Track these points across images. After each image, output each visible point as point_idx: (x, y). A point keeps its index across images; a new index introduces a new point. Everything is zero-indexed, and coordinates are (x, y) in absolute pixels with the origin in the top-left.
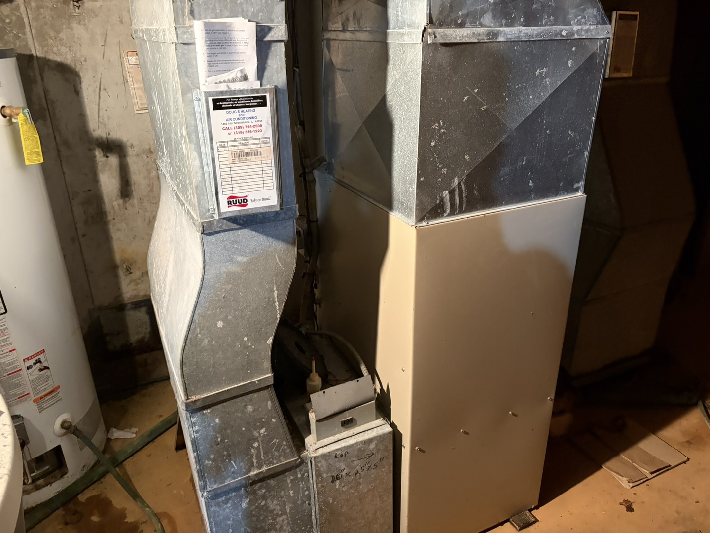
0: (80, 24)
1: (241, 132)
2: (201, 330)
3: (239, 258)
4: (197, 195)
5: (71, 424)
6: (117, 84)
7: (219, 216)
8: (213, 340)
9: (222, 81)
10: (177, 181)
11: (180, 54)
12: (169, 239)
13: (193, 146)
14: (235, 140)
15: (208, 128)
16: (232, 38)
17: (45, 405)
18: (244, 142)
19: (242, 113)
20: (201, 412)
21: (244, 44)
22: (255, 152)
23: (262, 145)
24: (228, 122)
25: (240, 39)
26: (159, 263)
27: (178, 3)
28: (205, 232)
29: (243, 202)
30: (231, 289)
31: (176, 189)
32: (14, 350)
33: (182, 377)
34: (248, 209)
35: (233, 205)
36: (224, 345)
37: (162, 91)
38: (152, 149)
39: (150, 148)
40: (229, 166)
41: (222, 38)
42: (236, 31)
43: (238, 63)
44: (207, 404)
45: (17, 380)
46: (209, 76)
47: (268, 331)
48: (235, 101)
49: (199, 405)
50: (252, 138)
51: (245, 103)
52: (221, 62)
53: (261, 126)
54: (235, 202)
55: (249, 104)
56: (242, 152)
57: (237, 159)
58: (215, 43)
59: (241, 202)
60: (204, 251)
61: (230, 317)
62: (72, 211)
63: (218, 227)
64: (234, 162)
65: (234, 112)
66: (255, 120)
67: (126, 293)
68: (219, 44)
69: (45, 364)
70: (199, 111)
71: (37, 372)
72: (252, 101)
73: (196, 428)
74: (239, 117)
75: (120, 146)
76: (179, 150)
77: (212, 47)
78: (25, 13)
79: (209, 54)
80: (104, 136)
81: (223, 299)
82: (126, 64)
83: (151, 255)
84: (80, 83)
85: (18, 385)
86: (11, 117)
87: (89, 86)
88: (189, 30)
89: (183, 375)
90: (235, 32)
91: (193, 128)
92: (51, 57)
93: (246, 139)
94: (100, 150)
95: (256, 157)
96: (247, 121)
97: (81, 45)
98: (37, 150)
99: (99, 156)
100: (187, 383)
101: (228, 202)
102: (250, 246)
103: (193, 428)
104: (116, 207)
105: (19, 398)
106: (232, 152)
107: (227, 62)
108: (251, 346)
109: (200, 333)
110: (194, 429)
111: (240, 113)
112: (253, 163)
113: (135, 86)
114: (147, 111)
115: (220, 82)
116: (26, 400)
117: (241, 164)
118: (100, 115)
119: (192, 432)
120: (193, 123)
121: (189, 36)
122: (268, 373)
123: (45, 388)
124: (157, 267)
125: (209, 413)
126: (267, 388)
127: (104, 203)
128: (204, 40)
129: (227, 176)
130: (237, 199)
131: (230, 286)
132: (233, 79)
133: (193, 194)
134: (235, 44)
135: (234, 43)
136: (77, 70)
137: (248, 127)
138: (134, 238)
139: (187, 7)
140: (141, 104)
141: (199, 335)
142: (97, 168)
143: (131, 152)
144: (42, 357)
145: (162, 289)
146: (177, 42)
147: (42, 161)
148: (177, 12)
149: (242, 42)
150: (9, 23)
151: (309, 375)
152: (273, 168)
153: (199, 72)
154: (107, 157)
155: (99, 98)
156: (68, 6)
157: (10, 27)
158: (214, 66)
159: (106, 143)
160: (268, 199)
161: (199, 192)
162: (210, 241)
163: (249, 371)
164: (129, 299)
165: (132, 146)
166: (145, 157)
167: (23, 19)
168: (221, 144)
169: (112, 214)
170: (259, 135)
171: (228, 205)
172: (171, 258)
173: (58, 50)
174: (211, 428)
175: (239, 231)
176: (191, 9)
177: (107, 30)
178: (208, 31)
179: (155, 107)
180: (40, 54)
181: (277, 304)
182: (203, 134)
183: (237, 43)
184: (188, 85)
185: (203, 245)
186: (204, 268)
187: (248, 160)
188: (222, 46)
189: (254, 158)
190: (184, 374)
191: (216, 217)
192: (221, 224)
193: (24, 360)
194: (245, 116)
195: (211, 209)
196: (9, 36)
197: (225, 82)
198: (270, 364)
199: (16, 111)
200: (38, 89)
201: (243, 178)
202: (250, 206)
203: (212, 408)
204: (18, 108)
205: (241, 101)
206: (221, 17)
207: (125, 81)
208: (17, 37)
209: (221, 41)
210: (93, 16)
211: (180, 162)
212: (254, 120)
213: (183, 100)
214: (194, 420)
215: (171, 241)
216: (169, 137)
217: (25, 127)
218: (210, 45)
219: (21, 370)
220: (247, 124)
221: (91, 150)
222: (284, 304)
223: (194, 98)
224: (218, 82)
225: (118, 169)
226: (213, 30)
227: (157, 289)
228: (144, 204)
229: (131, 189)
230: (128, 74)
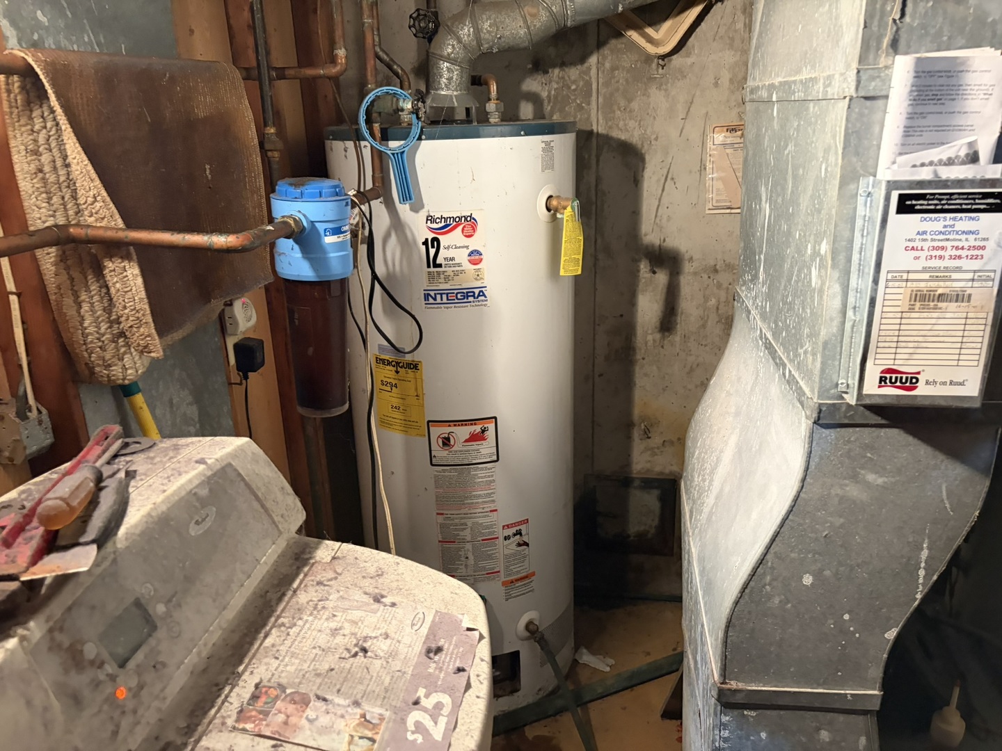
0: (660, 89)
1: (940, 257)
2: (773, 580)
3: (871, 477)
4: (823, 357)
5: (538, 629)
6: (691, 172)
7: (858, 400)
8: (788, 602)
9: (927, 162)
10: (777, 325)
11: (854, 116)
12: (733, 410)
13: (836, 274)
14: (925, 270)
15: (878, 246)
16: (961, 85)
17: (514, 593)
18: (942, 274)
19: (952, 223)
20: (740, 711)
21: (982, 96)
22: (958, 295)
23: (976, 284)
24: (919, 237)
25: (976, 88)
26: (708, 442)
27: (873, 28)
28: (820, 422)
29: (911, 382)
30: (842, 526)
31: (769, 336)
32: (496, 510)
33: (723, 645)
34: (916, 396)
35: (889, 384)
36: (806, 616)
37: (785, 180)
38: (718, 267)
39: (715, 265)
40: (899, 315)
41: (943, 86)
42: (974, 72)
43: (960, 130)
44: (753, 702)
45: (490, 550)
46: (901, 154)
47: (892, 616)
48: (943, 199)
49: (739, 699)
50: (958, 270)
51: (961, 204)
52: (929, 129)
53: (983, 248)
54: (893, 380)
55: (969, 207)
56: (932, 293)
57: (918, 304)
58: (927, 95)
59: (906, 382)
60: (811, 452)
61: (827, 573)
62: (594, 339)
63: (845, 417)
64: (912, 309)
65: (935, 219)
66: (974, 236)
67: (636, 464)
68: (934, 97)
69: (525, 539)
70: (863, 214)
71: (514, 547)
72: (977, 201)
73: (726, 734)
74: (943, 230)
75: (675, 258)
76: (798, 276)
77: (919, 102)
78: (596, 76)
79: (911, 113)
80: (657, 242)
81: (822, 540)
82: (709, 144)
83: (696, 426)
84: (643, 170)
85: (490, 557)
86: (556, 210)
87: (654, 173)
88: (882, 74)
89: (726, 642)
90: (970, 75)
91: (845, 243)
92: (616, 134)
93: (947, 269)
94: (648, 262)
95: (959, 304)
96: (958, 237)
97: (654, 118)
98: (577, 257)
99: (645, 270)
100: (729, 657)
101: (881, 378)
102: (896, 460)
103: (720, 731)
104: (650, 343)
105: (488, 574)
106: (912, 291)
107: (940, 128)
108: (853, 633)
109: (769, 584)
110: (722, 732)
111: (947, 223)
112: (948, 315)
113: (715, 175)
114: (739, 211)
115: (923, 165)
116: (494, 579)
117: (925, 315)
118: (659, 214)
119: (718, 737)
120: (847, 234)
121: (880, 84)
122: (874, 689)
123: (519, 570)
124: (704, 447)
125: (752, 717)
126: (865, 713)
127: (635, 335)
128: (908, 89)
129: (891, 333)
130: (899, 376)
131: (842, 520)
132: (949, 159)
133: (814, 354)
134: (965, 97)
135: (963, 94)
136: (643, 152)
137: (957, 248)
138: (664, 390)
139: (889, 33)
140: (717, 201)
141: (767, 587)
142: (638, 286)
143: (688, 268)
144: (523, 528)
145: (707, 483)
146: (855, 95)
147: (579, 272)
148: (869, 43)
149: (979, 92)
150: (575, 90)
151: (941, 708)
152: (988, 329)
153: (882, 146)
154: (654, 273)
155: (663, 190)
156: (650, 66)
157: (575, 95)
158: (914, 136)
159: (657, 253)
160: (962, 384)
161: (827, 353)
162: (826, 437)
163: (839, 674)
164: (639, 472)
165: (691, 259)
166: (705, 276)
167: (591, 85)
168: (895, 275)
169: (643, 351)
170: (976, 265)
171: (880, 383)
172: (733, 440)
173: (625, 125)
174: (749, 743)
175: (883, 430)
176: (894, 36)
177: (694, 96)
178: (920, 74)
179: (760, 204)
180: (602, 130)
181: (922, 573)
182: (861, 254)
183: (970, 94)
184: (855, 169)
185: (811, 443)
186: (804, 480)
187: (940, 308)
188: (938, 100)
189: (953, 306)
190: (729, 641)
191: (851, 399)
192: (852, 413)
193: (504, 526)
194: (956, 228)
195: (842, 384)
196: (571, 107)
197: (931, 163)
198: (881, 675)
199: (563, 203)
200: (591, 178)
201: (920, 339)
202: (922, 390)
203: (760, 711)
204: (567, 199)
205: (956, 199)
206: (948, 49)
207: (703, 168)
208: (580, 107)
209: (939, 90)
210: (680, 77)
211: (795, 296)
212: (971, 237)
213: (839, 193)
214: (725, 719)
215: (737, 414)
216: (779, 253)
217: (570, 224)
218: (917, 98)
219: (497, 538)
220: (956, 244)
221: (636, 261)
222: (935, 577)
223: (860, 191)
224: (918, 164)
225: (665, 291)
226: (928, 72)
227: (696, 479)
228: (689, 344)
229: (675, 321)
230: (708, 158)
